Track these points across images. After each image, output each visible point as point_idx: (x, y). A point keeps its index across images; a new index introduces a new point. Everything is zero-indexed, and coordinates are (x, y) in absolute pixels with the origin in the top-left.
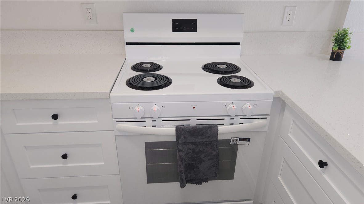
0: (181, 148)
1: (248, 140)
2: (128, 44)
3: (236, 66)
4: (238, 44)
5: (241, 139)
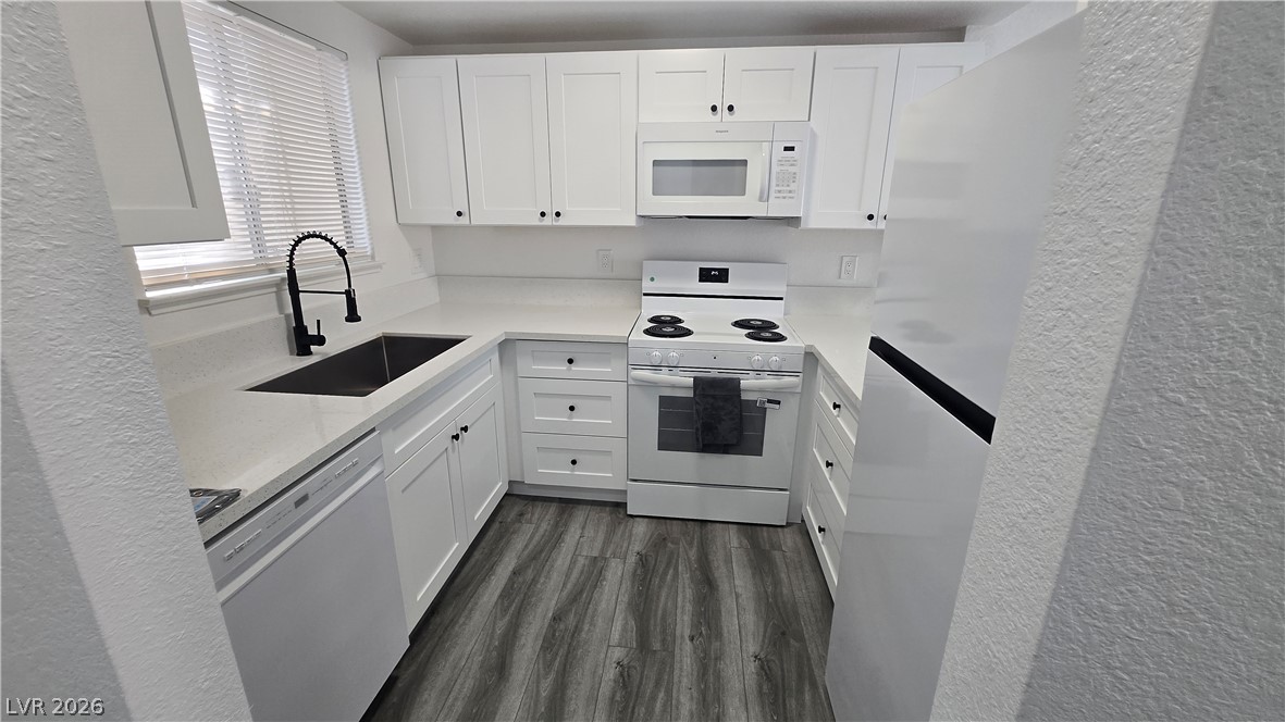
1: (778, 403)
2: (645, 295)
3: (773, 324)
4: (781, 299)
5: (769, 401)
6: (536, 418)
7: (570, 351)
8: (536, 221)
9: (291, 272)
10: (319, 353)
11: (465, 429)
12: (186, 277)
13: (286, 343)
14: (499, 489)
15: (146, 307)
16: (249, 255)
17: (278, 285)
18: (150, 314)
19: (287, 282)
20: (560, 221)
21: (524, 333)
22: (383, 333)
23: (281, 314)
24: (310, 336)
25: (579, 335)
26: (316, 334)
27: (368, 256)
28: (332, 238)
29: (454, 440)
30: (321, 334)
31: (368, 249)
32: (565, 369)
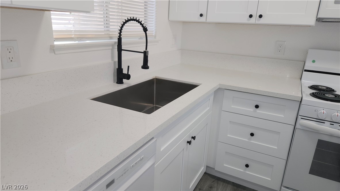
2: (306, 71)
6: (228, 135)
7: (258, 100)
8: (245, 20)
9: (120, 39)
10: (127, 83)
11: (194, 138)
12: (73, 36)
13: (113, 76)
14: (202, 170)
15: (53, 49)
16: (102, 28)
17: (113, 46)
18: (55, 53)
19: (117, 44)
20: (262, 21)
21: (231, 86)
22: (155, 76)
23: (112, 61)
24: (124, 74)
25: (266, 92)
26: (127, 73)
27: (153, 36)
28: (141, 21)
29: (188, 144)
30: (129, 74)
31: (154, 32)
32: (252, 110)
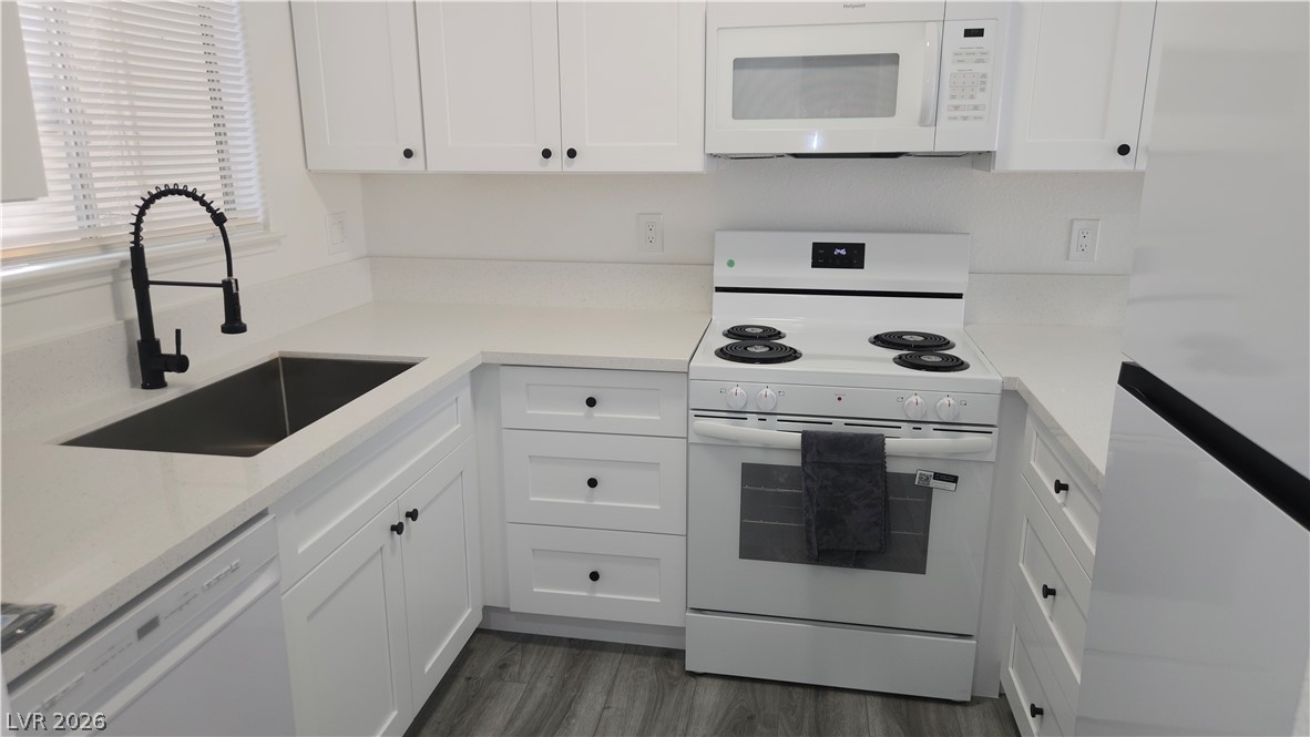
0: (810, 472)
1: (954, 479)
2: (719, 289)
3: (945, 339)
4: (959, 296)
5: (938, 476)
6: (532, 499)
7: (589, 385)
8: (536, 164)
9: (137, 252)
10: (178, 385)
11: (413, 515)
13: (126, 367)
16: (71, 222)
17: (115, 272)
19: (130, 267)
20: (577, 165)
21: (513, 354)
22: (280, 352)
23: (118, 319)
24: (165, 355)
25: (605, 358)
26: (174, 352)
27: (259, 223)
28: (204, 195)
29: (395, 532)
30: (182, 353)
31: (259, 213)
32: (582, 414)
